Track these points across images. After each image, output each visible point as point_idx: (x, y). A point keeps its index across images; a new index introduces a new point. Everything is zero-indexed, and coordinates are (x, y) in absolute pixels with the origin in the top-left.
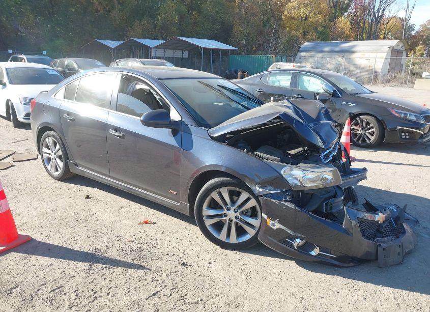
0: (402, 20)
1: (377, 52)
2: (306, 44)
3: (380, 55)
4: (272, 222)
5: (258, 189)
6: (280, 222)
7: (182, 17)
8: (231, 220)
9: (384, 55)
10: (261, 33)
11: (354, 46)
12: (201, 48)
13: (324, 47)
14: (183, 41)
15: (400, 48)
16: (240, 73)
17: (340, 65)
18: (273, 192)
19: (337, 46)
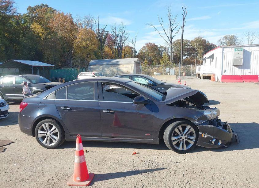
0: (132, 48)
1: (129, 64)
2: (92, 61)
3: (130, 65)
4: (204, 135)
5: (197, 122)
6: (208, 134)
7: (7, 48)
8: (183, 140)
9: (133, 65)
10: (62, 56)
11: (118, 62)
12: (31, 66)
13: (103, 62)
14: (16, 62)
15: (139, 62)
16: (60, 79)
17: (113, 71)
18: (203, 122)
19: (109, 62)
